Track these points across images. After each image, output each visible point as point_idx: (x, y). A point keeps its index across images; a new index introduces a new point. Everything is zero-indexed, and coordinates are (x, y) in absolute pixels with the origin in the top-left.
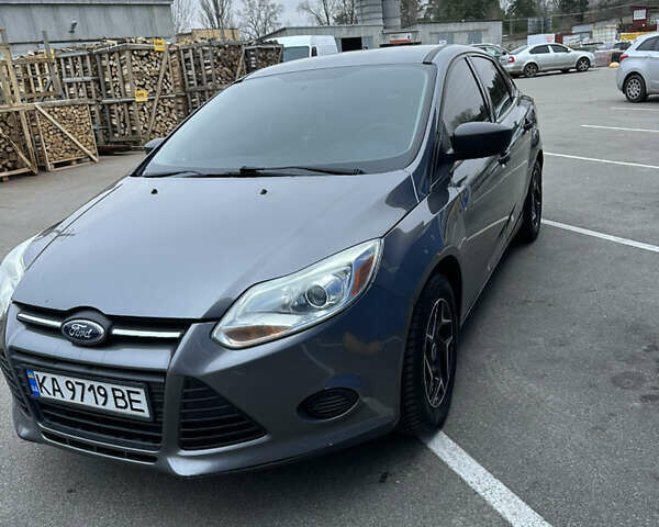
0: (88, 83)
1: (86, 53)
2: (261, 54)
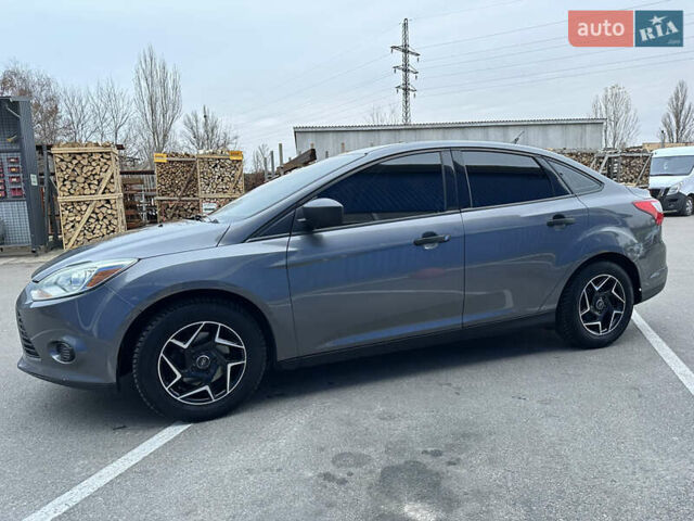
2: (624, 162)
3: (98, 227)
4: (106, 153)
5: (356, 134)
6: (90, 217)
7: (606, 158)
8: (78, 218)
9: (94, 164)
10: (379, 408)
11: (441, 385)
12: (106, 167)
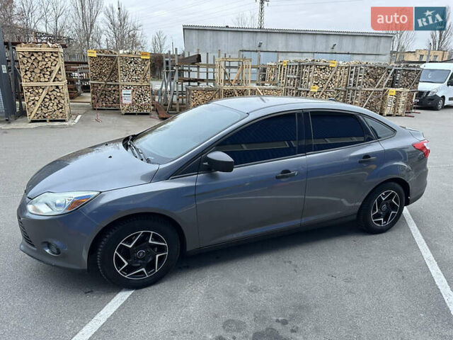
0: (295, 79)
1: (297, 64)
2: (404, 73)
3: (51, 104)
4: (55, 52)
5: (226, 33)
6: (45, 98)
7: (393, 70)
8: (37, 98)
9: (46, 60)
10: (249, 282)
11: (285, 262)
12: (55, 62)
